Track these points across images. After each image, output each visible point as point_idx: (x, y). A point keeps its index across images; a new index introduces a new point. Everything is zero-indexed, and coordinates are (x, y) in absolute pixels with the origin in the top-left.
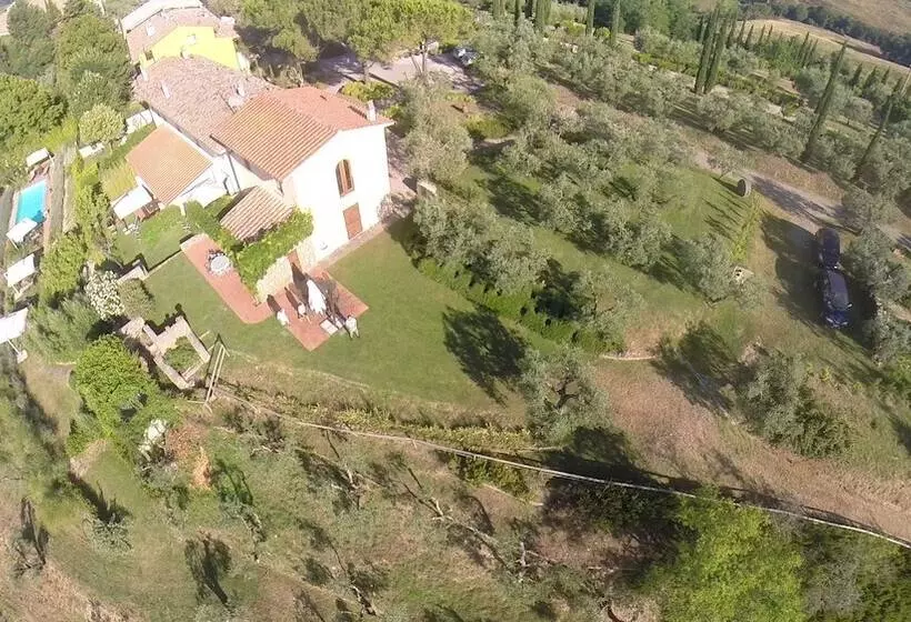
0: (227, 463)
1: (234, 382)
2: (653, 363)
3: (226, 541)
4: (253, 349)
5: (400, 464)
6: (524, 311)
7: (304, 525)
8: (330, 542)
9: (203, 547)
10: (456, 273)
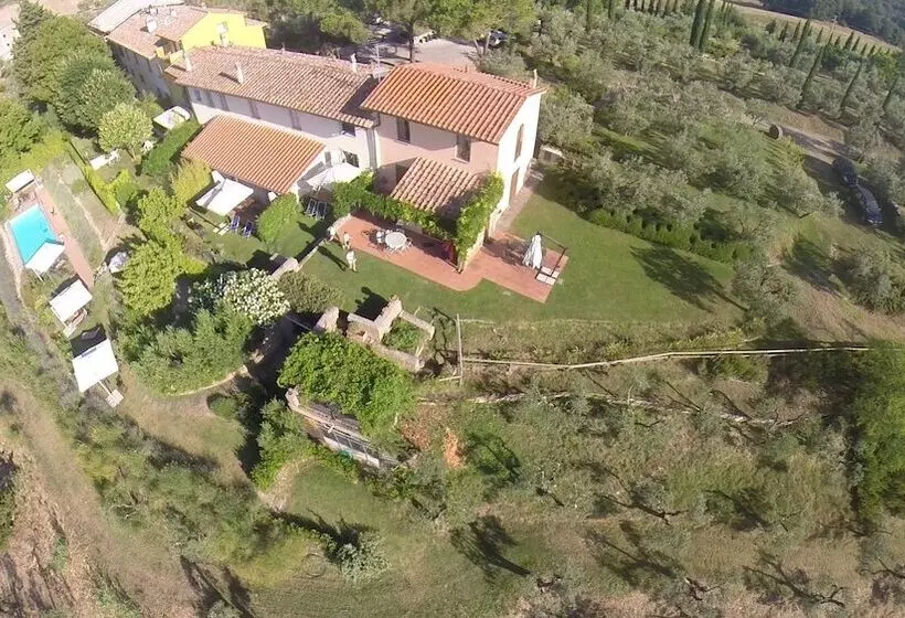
0: (480, 434)
1: (476, 351)
2: (783, 267)
3: (496, 513)
4: (482, 314)
5: (659, 381)
6: (693, 240)
7: (581, 465)
8: (610, 472)
9: (470, 529)
10: (628, 218)
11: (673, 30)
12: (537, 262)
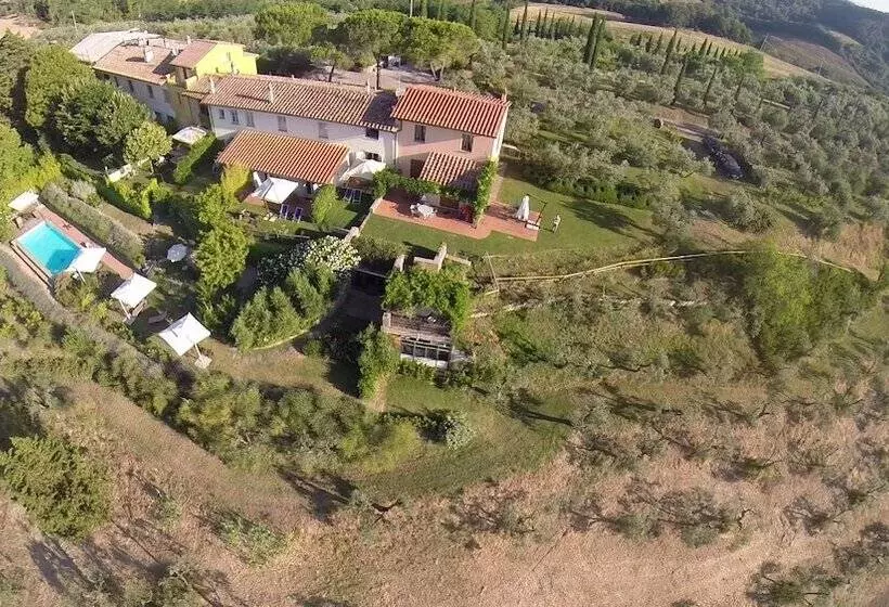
4: (498, 251)
6: (618, 197)
10: (575, 186)
11: (564, 51)
12: (526, 217)
